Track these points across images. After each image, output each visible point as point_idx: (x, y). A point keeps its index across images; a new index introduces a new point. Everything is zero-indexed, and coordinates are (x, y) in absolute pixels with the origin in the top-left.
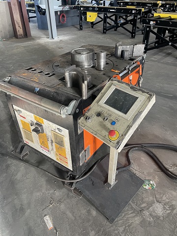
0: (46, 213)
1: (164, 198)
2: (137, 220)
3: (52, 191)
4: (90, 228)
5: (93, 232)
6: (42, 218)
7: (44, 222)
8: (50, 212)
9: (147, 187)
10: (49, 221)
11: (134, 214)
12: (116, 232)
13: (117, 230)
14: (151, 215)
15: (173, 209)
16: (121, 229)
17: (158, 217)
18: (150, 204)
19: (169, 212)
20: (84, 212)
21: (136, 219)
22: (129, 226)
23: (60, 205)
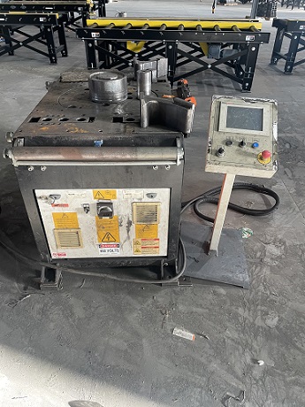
0: (169, 328)
1: (268, 238)
2: (266, 271)
3: (150, 301)
4: (233, 308)
5: (240, 309)
6: (171, 335)
7: (178, 338)
8: (174, 324)
9: (246, 236)
10: (184, 332)
11: (259, 268)
12: (260, 293)
13: (259, 291)
14: (272, 259)
15: (284, 243)
16: (261, 288)
17: (280, 257)
18: (263, 250)
19: (283, 247)
20: (210, 297)
21: (264, 270)
22: (265, 281)
23: (177, 308)
